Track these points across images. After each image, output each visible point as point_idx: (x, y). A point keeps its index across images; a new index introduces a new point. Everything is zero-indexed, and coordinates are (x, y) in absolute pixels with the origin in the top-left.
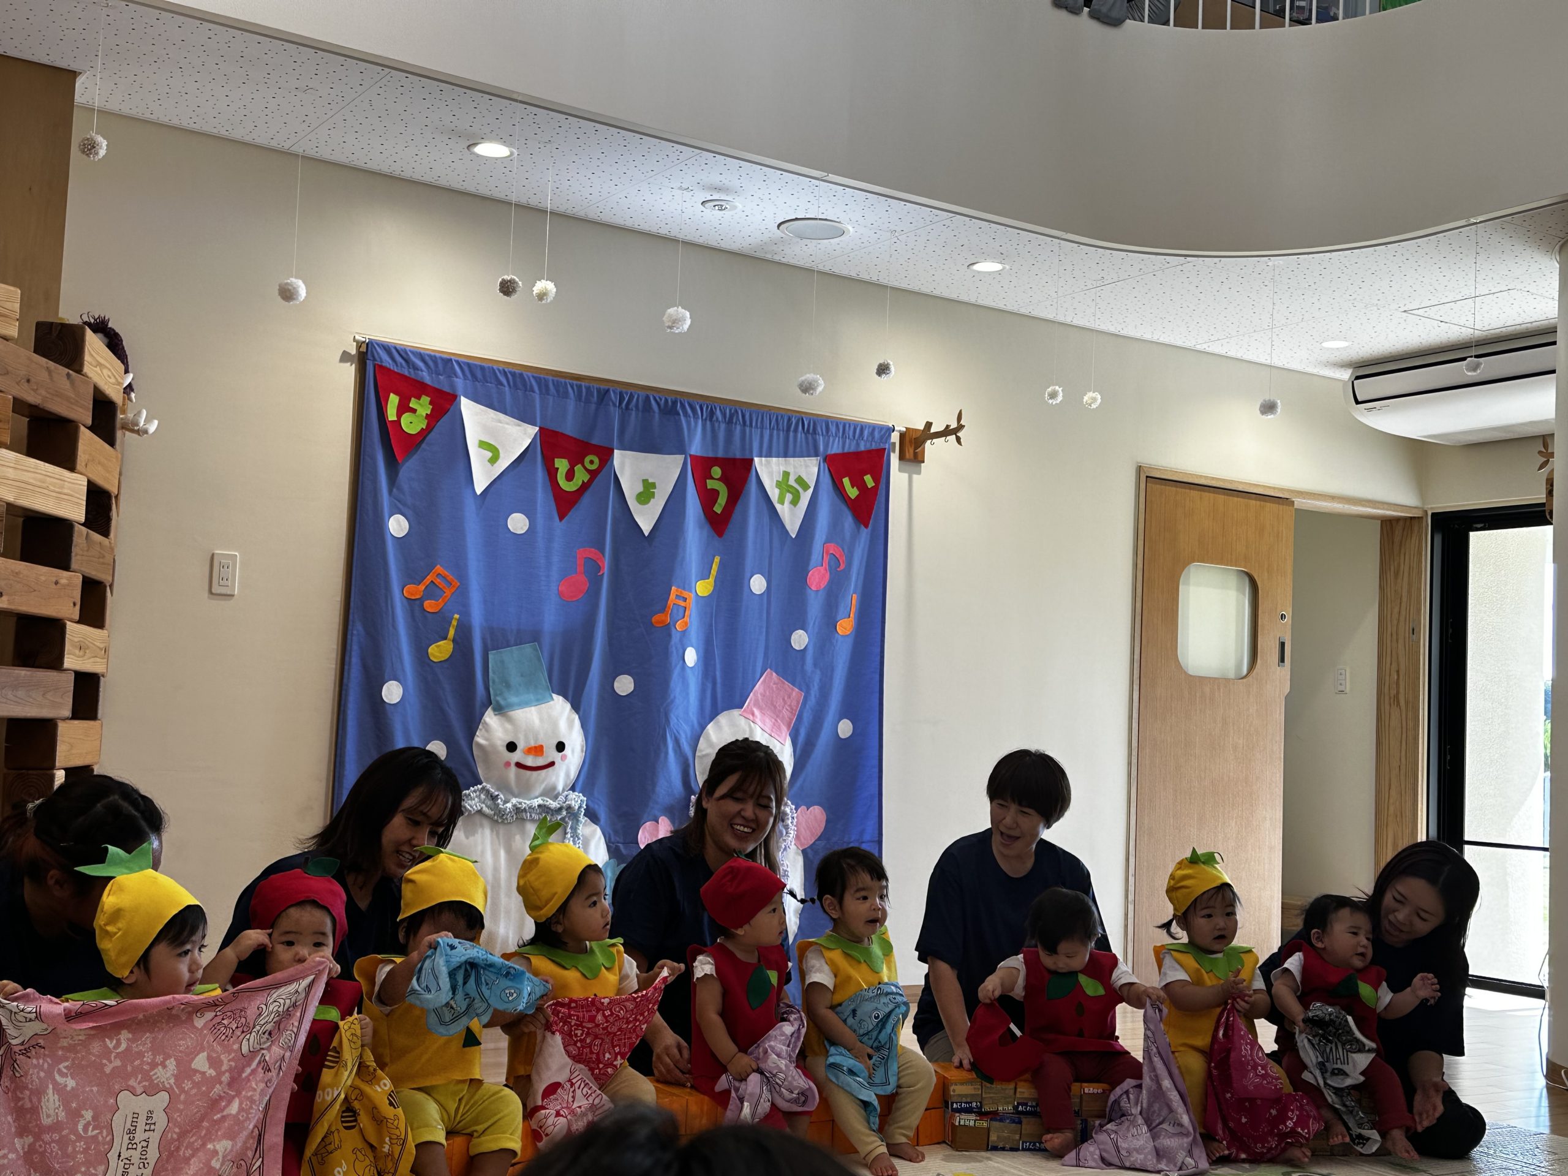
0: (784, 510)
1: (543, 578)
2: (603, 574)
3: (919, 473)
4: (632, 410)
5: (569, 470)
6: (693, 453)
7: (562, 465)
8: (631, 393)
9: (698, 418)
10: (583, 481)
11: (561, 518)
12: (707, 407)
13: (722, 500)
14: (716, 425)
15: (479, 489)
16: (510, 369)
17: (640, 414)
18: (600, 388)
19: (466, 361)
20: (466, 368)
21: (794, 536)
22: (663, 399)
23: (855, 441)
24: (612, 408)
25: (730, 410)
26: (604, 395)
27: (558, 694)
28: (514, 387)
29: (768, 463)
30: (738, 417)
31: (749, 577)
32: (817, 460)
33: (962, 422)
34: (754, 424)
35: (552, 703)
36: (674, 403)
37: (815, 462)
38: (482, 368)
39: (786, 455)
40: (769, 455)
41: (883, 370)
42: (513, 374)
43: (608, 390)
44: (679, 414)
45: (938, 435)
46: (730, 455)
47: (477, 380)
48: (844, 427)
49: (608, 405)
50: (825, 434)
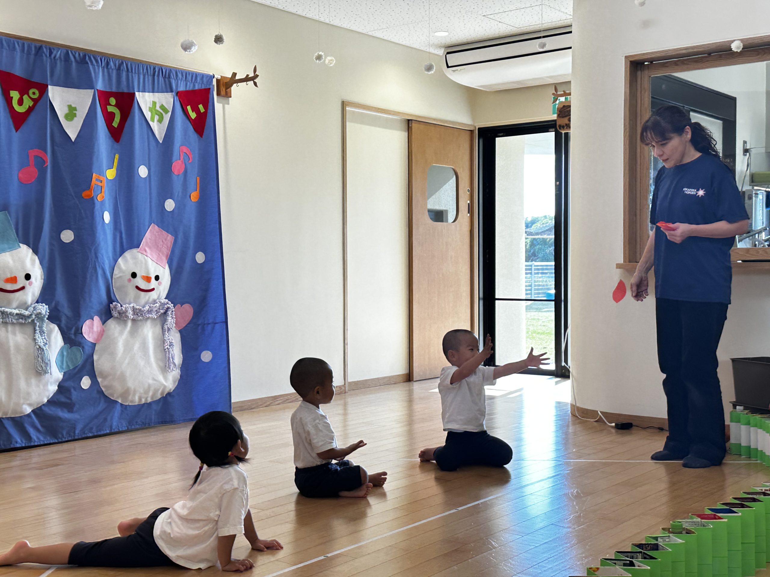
0: (155, 126)
1: (8, 169)
2: (47, 165)
3: (228, 104)
4: (57, 60)
5: (19, 98)
6: (99, 88)
7: (15, 95)
9: (99, 66)
10: (29, 106)
11: (17, 130)
12: (105, 59)
13: (117, 119)
14: (111, 70)
17: (63, 63)
18: (36, 46)
21: (161, 142)
22: (77, 53)
23: (192, 84)
24: (45, 58)
25: (119, 61)
26: (39, 50)
27: (24, 243)
29: (143, 96)
30: (123, 67)
31: (137, 167)
32: (172, 94)
33: (257, 73)
34: (134, 71)
35: (19, 249)
36: (85, 57)
37: (171, 95)
39: (153, 92)
40: (144, 91)
41: (218, 39)
43: (41, 47)
44: (87, 63)
45: (241, 80)
46: (120, 91)
48: (187, 75)
49: (42, 56)
50: (175, 78)
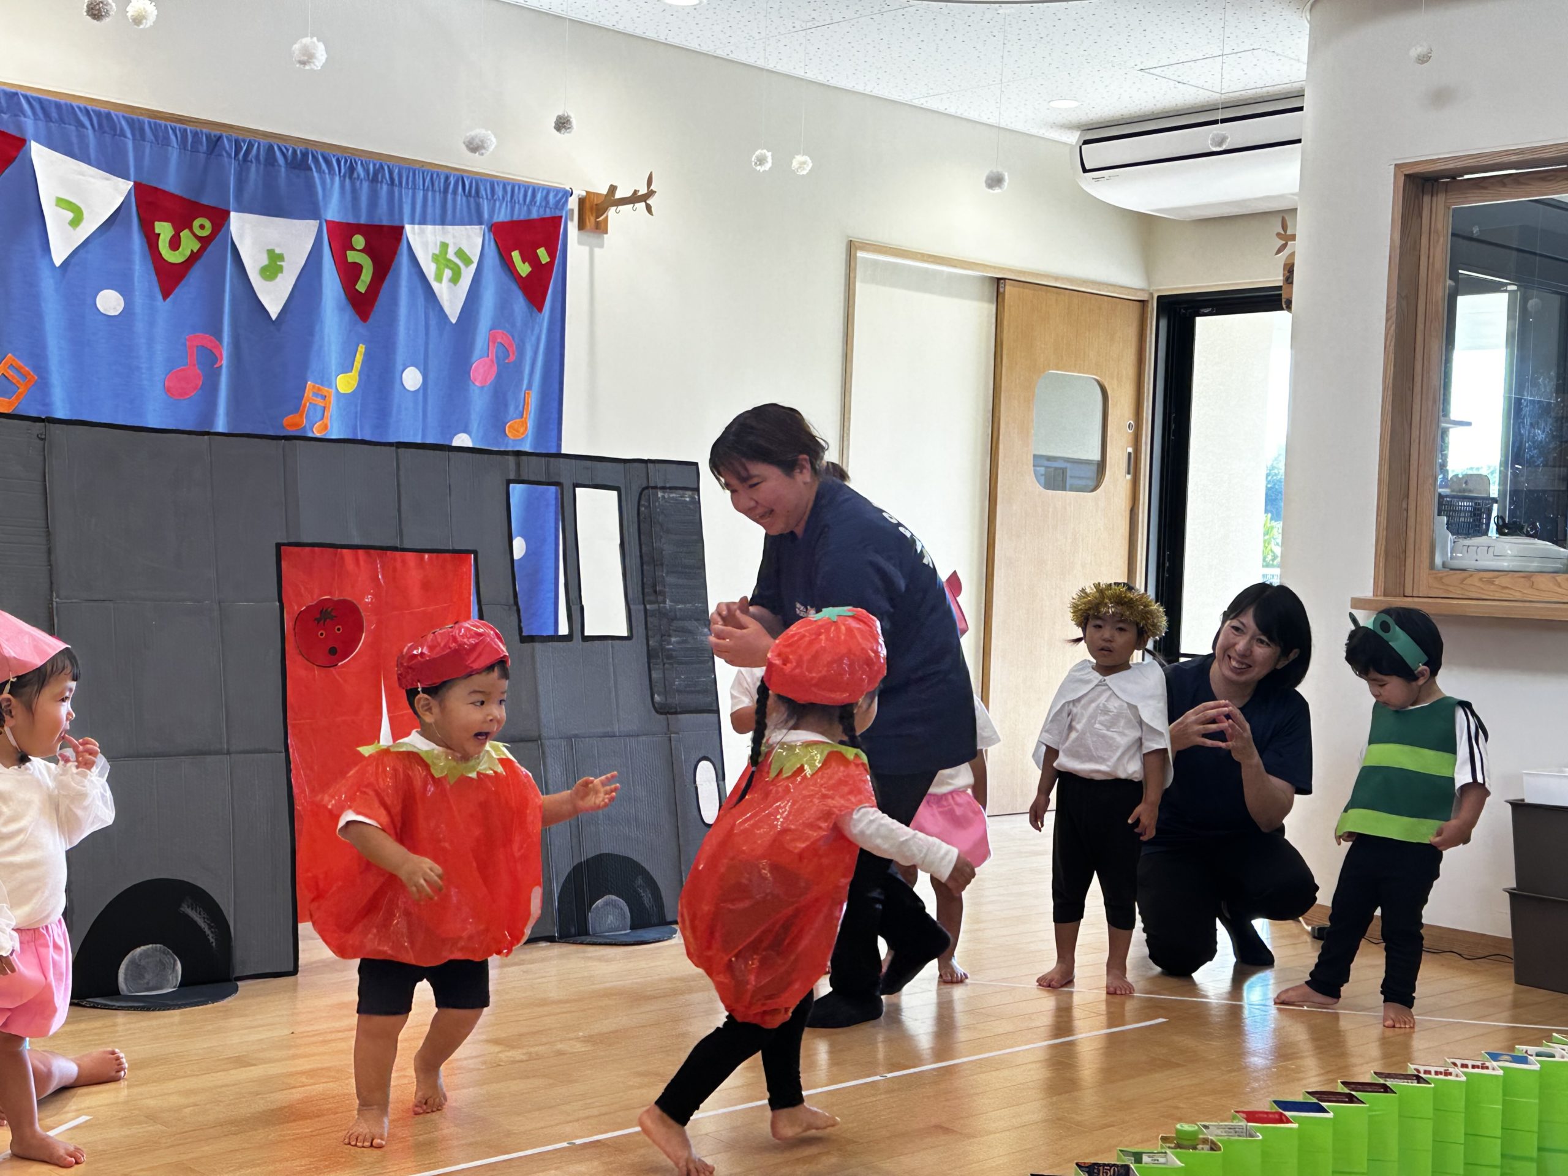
0: (442, 289)
1: (144, 371)
2: (221, 367)
3: (602, 246)
4: (251, 162)
5: (173, 237)
6: (330, 217)
7: (164, 230)
8: (250, 141)
9: (334, 174)
10: (192, 251)
11: (166, 294)
12: (346, 161)
13: (366, 276)
14: (358, 183)
15: (59, 256)
16: (94, 108)
17: (262, 168)
18: (210, 135)
19: (35, 94)
20: (34, 103)
21: (454, 321)
22: (290, 152)
23: (525, 207)
24: (226, 160)
25: (374, 165)
26: (215, 143)
28: (100, 130)
29: (422, 232)
30: (383, 176)
31: (401, 368)
32: (481, 229)
33: (652, 188)
34: (404, 184)
36: (305, 155)
37: (478, 231)
38: (58, 106)
39: (443, 222)
40: (423, 222)
41: (562, 124)
42: (98, 114)
43: (220, 138)
44: (311, 169)
45: (624, 201)
46: (377, 223)
47: (51, 121)
48: (513, 189)
49: (221, 155)
50: (489, 196)
